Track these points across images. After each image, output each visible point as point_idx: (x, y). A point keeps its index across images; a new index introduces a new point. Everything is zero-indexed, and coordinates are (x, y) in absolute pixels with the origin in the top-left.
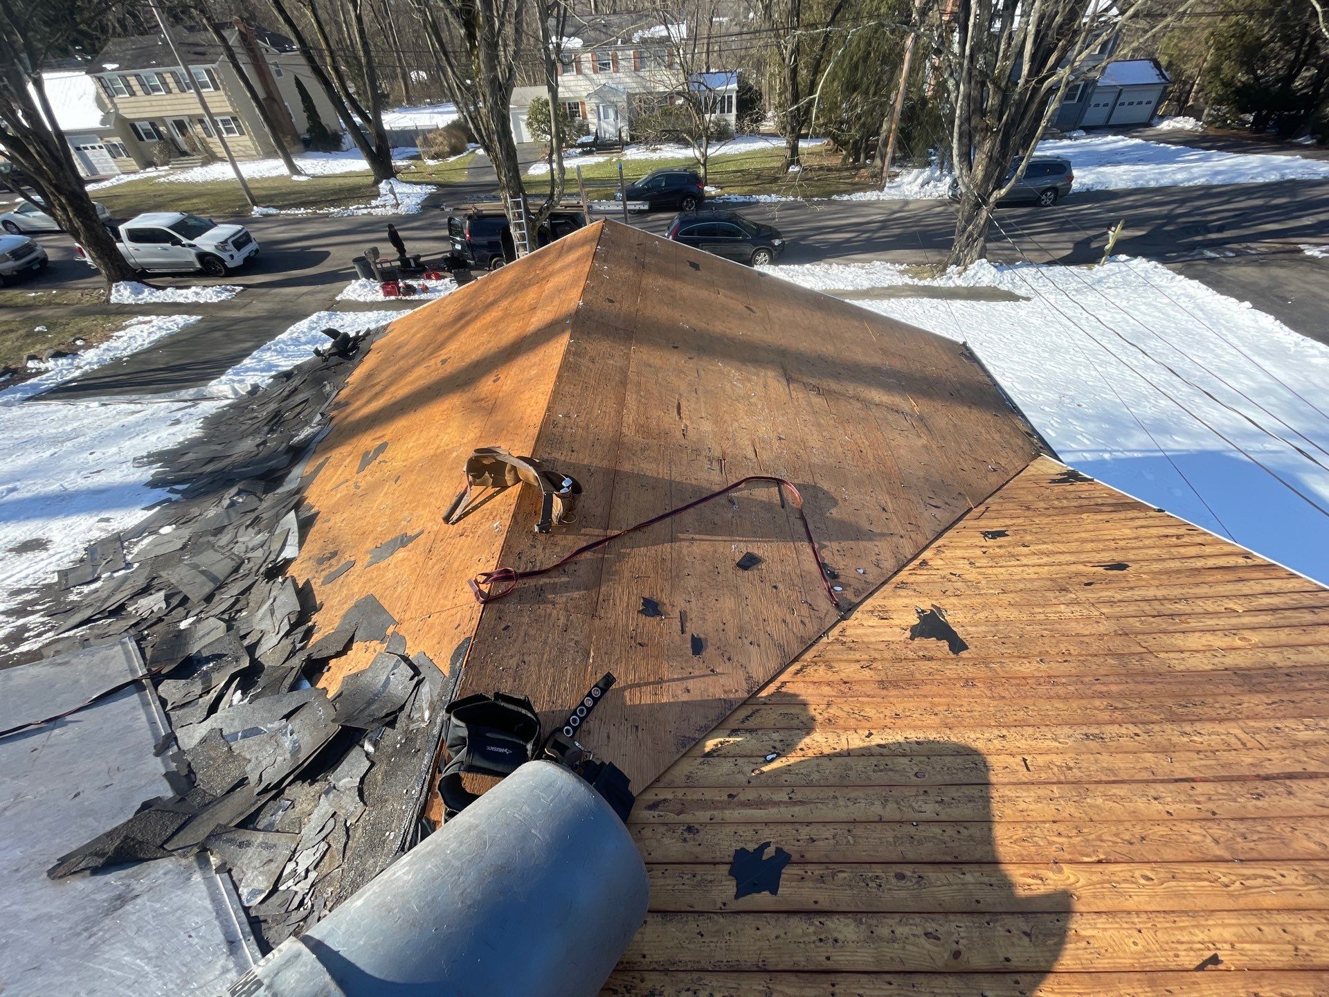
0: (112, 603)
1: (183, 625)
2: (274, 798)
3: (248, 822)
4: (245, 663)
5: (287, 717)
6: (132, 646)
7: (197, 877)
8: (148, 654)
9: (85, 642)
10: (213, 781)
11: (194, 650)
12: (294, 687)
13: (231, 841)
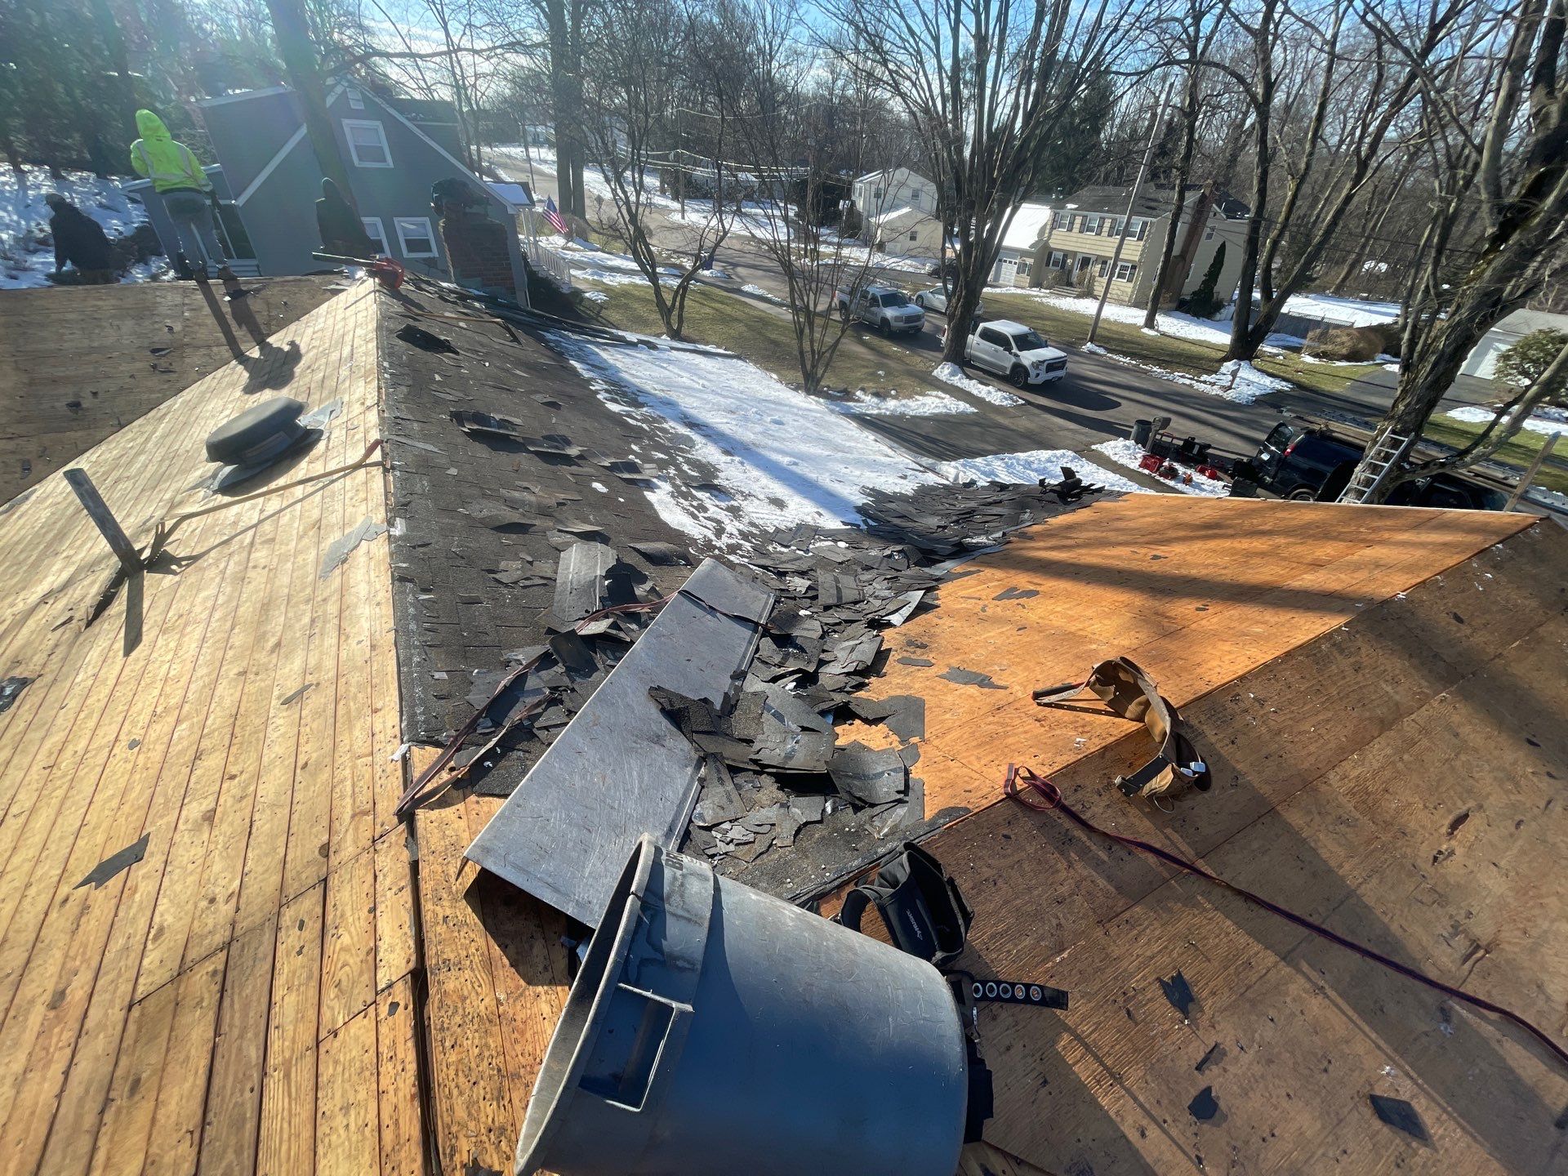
0: (782, 567)
1: (802, 613)
2: (755, 772)
3: (734, 770)
4: (811, 669)
5: (804, 729)
6: (772, 601)
7: (689, 770)
8: (775, 612)
9: (755, 578)
10: (740, 725)
11: (795, 633)
12: (823, 713)
13: (718, 771)
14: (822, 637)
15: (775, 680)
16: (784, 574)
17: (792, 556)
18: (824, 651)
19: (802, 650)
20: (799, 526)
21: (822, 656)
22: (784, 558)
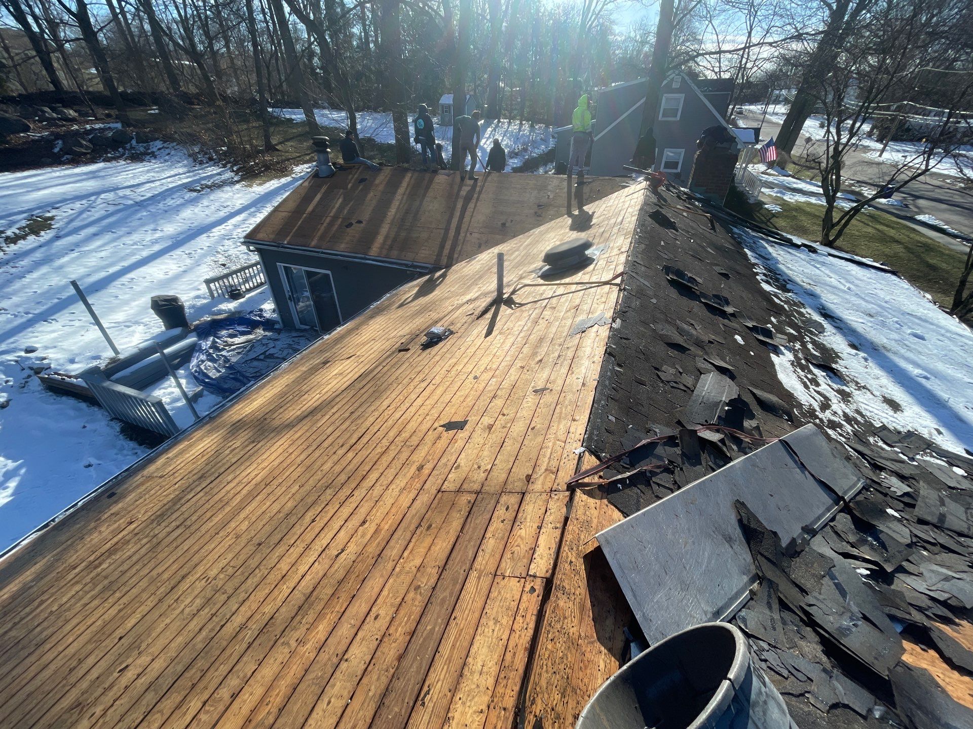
1: (890, 511)
4: (889, 569)
5: (865, 618)
8: (858, 498)
9: (848, 458)
11: (881, 527)
14: (909, 546)
15: (846, 555)
16: (881, 469)
17: (893, 456)
18: (908, 560)
19: (883, 545)
20: (910, 434)
21: (904, 564)
22: (883, 454)
